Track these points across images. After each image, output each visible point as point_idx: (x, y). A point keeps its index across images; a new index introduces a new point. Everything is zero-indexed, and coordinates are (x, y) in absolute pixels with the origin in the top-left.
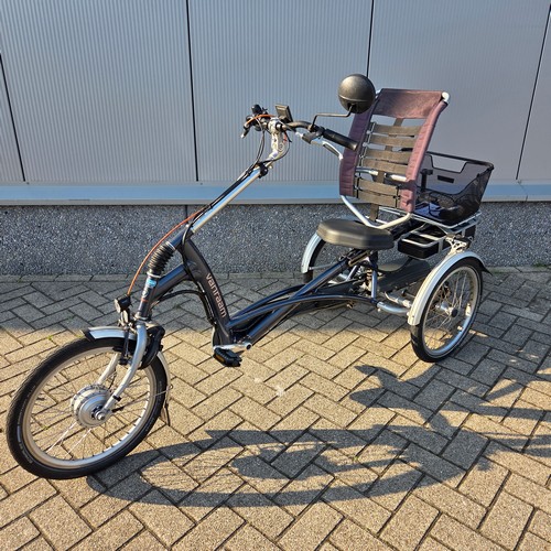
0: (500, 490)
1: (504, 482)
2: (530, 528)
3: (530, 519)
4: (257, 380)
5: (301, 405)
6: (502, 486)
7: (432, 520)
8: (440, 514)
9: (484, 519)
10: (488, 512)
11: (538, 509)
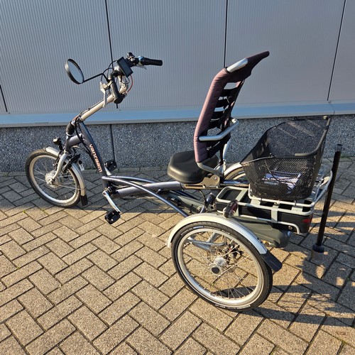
0: (305, 303)
4: (154, 236)
7: (258, 323)
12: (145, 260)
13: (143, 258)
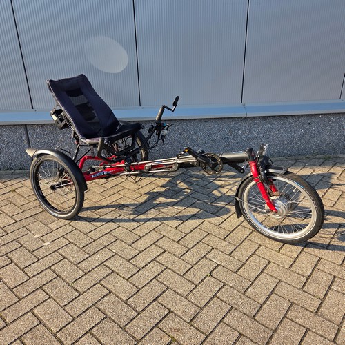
0: (154, 300)
1: (160, 295)
2: (159, 325)
3: (163, 319)
4: (37, 236)
5: (56, 251)
6: (157, 298)
7: (97, 322)
8: (106, 317)
9: (132, 320)
10: (138, 315)
11: (173, 312)
12: (15, 261)
13: (13, 259)
